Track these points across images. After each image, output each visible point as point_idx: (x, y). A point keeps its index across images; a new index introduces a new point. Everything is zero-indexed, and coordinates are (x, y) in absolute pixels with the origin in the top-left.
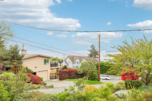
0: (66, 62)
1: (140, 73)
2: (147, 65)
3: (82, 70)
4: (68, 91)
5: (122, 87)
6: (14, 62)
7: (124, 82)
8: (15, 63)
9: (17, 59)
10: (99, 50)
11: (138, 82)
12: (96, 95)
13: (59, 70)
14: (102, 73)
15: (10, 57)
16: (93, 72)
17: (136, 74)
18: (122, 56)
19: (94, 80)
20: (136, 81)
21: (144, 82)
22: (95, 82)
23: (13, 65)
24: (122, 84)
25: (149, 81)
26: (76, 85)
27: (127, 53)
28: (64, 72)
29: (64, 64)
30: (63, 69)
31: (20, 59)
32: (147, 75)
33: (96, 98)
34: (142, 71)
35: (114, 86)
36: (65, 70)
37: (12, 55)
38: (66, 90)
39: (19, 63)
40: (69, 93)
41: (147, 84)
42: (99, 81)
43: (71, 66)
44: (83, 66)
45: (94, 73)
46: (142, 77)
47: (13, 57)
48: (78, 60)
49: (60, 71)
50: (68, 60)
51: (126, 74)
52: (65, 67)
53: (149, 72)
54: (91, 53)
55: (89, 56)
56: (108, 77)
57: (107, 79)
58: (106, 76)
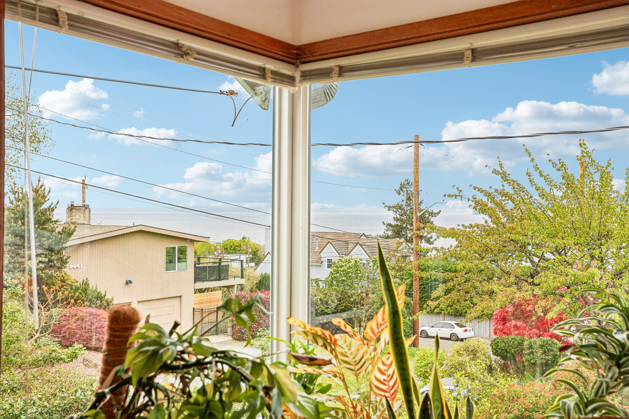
13: (235, 294)
48: (330, 253)
54: (398, 216)
55: (390, 233)
56: (464, 329)
57: (458, 339)
58: (453, 323)
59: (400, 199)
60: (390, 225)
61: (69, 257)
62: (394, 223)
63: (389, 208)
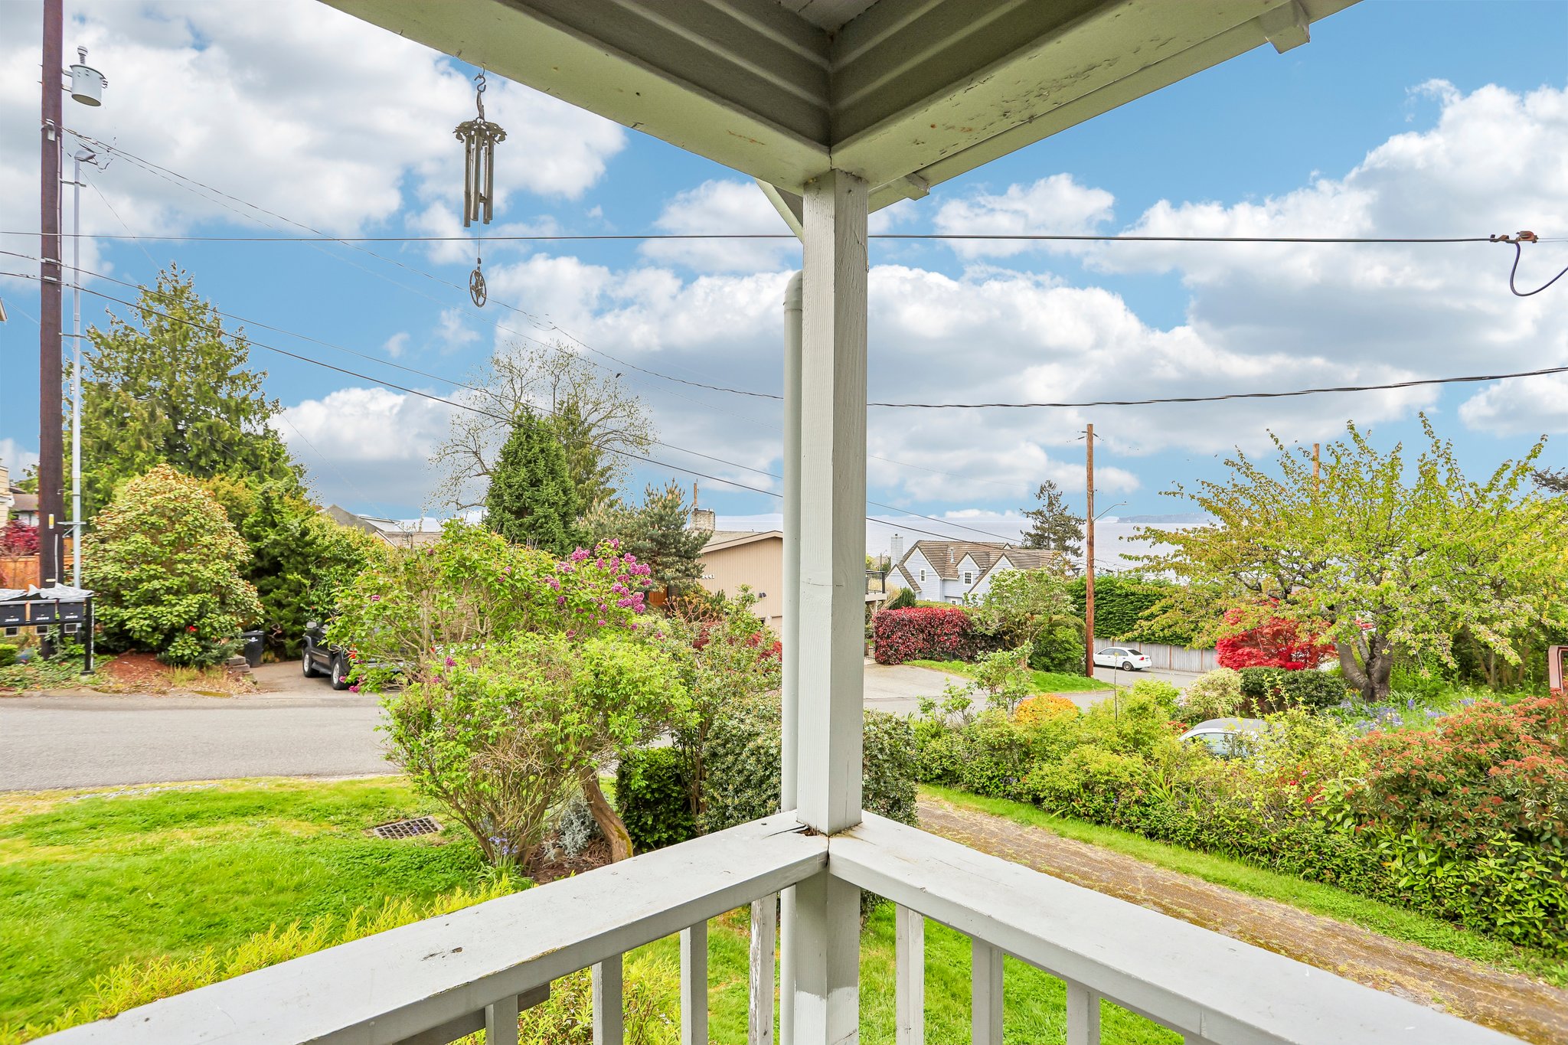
0: (908, 576)
1: (1333, 630)
2: (1371, 585)
3: (996, 615)
4: (938, 712)
5: (1222, 705)
6: (666, 566)
7: (1235, 678)
8: (669, 573)
9: (678, 554)
10: (1091, 506)
11: (1318, 682)
12: (1085, 735)
13: (875, 612)
14: (1101, 635)
15: (648, 544)
16: (1054, 625)
17: (1305, 638)
18: (1224, 538)
19: (1060, 666)
20: (1308, 672)
21: (1354, 685)
22: (1066, 677)
23: (662, 579)
24: (1224, 688)
25: (1383, 680)
26: (980, 685)
27: (1251, 520)
28: (901, 624)
29: (896, 583)
30: (895, 606)
31: (689, 553)
32: (1373, 642)
33: (1088, 750)
34: (1343, 621)
35: (1180, 701)
36: (904, 613)
37: (657, 532)
38: (928, 707)
39: (686, 573)
40: (941, 724)
41: (1370, 695)
42: (1088, 673)
43: (932, 593)
44: (1000, 591)
45: (1060, 634)
46: (1345, 654)
47: (662, 545)
48: (968, 565)
49: (881, 619)
50: (919, 564)
51: (1250, 638)
52: (906, 600)
53: (1386, 626)
54: (1039, 524)
55: (1029, 544)
56: (1140, 657)
57: (1133, 669)
58: (1126, 649)
59: (1042, 504)
60: (1030, 535)
61: (704, 566)
62: (1033, 532)
63: (1028, 514)
